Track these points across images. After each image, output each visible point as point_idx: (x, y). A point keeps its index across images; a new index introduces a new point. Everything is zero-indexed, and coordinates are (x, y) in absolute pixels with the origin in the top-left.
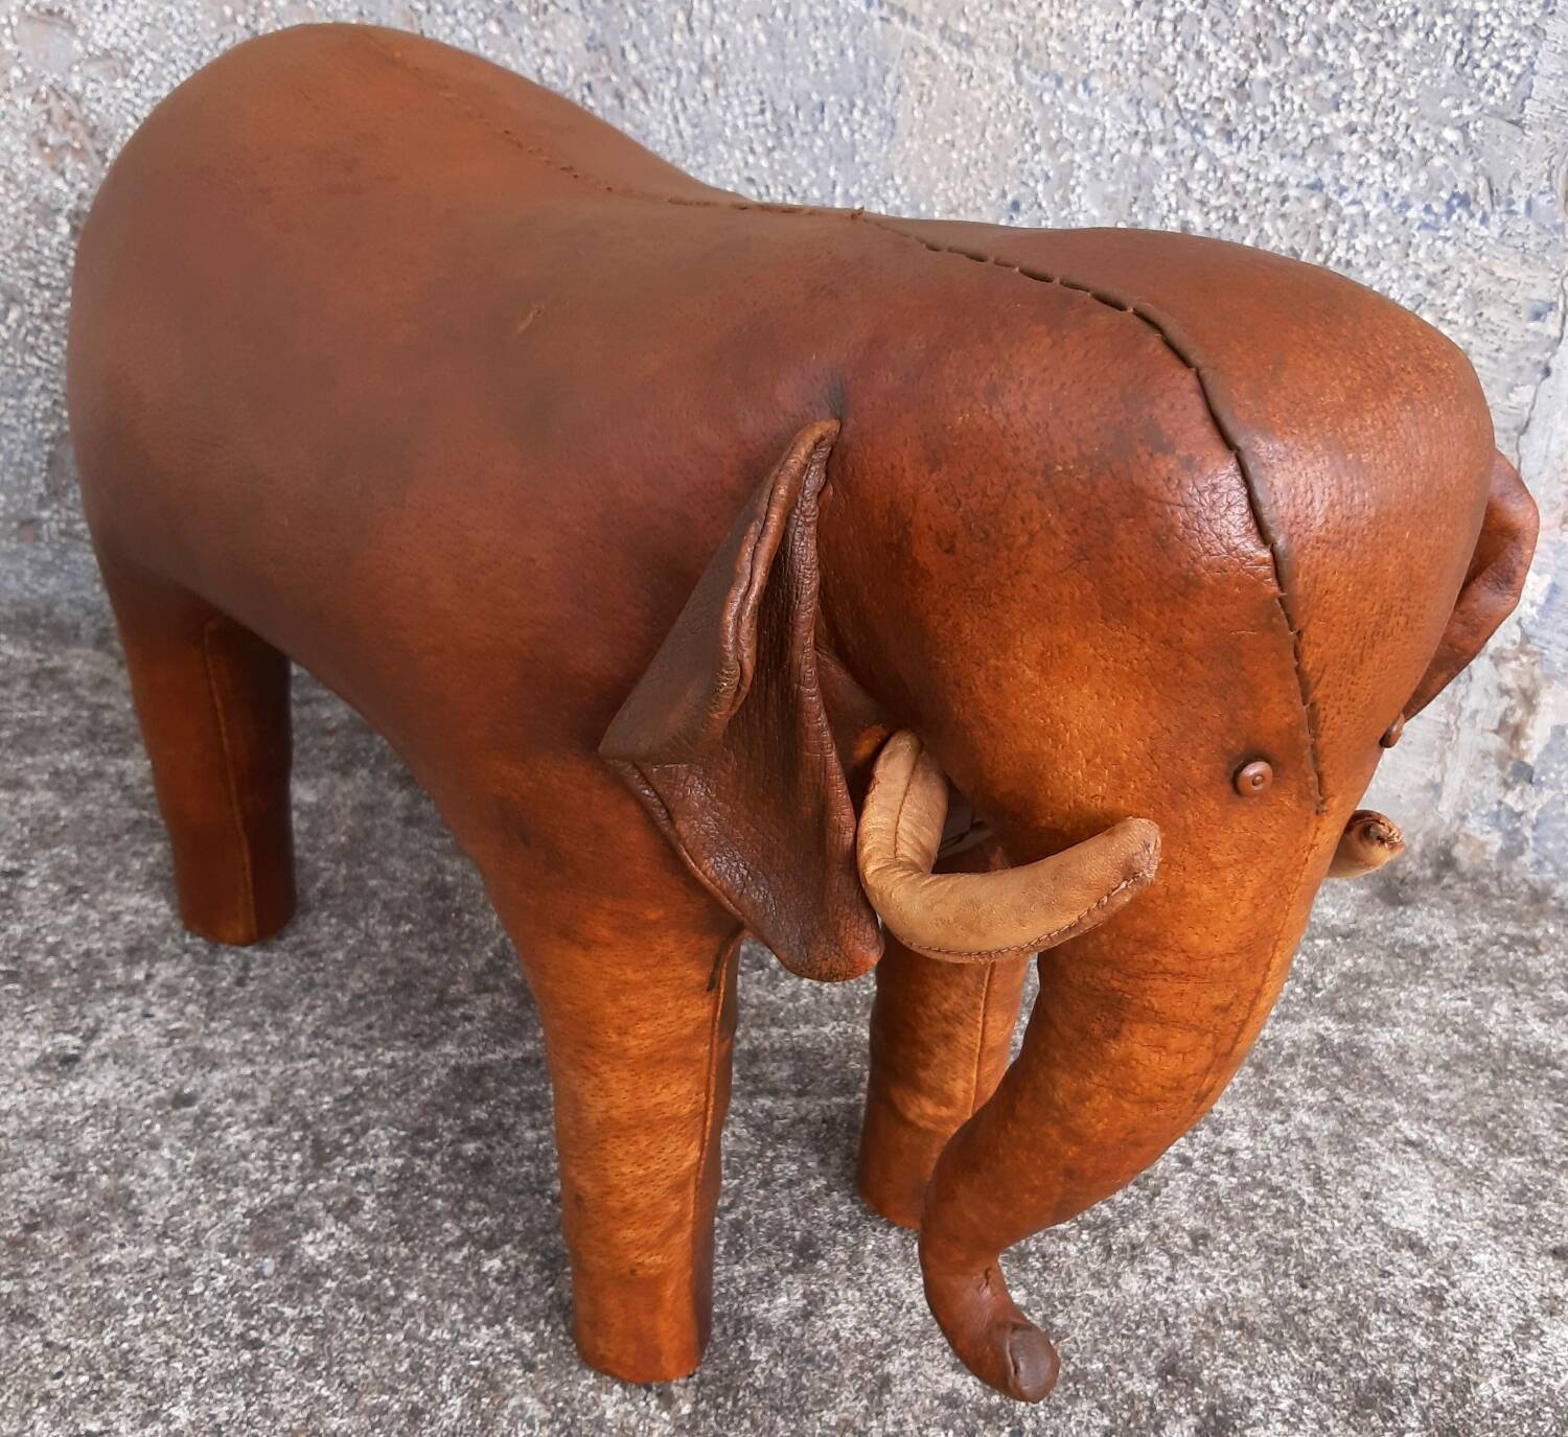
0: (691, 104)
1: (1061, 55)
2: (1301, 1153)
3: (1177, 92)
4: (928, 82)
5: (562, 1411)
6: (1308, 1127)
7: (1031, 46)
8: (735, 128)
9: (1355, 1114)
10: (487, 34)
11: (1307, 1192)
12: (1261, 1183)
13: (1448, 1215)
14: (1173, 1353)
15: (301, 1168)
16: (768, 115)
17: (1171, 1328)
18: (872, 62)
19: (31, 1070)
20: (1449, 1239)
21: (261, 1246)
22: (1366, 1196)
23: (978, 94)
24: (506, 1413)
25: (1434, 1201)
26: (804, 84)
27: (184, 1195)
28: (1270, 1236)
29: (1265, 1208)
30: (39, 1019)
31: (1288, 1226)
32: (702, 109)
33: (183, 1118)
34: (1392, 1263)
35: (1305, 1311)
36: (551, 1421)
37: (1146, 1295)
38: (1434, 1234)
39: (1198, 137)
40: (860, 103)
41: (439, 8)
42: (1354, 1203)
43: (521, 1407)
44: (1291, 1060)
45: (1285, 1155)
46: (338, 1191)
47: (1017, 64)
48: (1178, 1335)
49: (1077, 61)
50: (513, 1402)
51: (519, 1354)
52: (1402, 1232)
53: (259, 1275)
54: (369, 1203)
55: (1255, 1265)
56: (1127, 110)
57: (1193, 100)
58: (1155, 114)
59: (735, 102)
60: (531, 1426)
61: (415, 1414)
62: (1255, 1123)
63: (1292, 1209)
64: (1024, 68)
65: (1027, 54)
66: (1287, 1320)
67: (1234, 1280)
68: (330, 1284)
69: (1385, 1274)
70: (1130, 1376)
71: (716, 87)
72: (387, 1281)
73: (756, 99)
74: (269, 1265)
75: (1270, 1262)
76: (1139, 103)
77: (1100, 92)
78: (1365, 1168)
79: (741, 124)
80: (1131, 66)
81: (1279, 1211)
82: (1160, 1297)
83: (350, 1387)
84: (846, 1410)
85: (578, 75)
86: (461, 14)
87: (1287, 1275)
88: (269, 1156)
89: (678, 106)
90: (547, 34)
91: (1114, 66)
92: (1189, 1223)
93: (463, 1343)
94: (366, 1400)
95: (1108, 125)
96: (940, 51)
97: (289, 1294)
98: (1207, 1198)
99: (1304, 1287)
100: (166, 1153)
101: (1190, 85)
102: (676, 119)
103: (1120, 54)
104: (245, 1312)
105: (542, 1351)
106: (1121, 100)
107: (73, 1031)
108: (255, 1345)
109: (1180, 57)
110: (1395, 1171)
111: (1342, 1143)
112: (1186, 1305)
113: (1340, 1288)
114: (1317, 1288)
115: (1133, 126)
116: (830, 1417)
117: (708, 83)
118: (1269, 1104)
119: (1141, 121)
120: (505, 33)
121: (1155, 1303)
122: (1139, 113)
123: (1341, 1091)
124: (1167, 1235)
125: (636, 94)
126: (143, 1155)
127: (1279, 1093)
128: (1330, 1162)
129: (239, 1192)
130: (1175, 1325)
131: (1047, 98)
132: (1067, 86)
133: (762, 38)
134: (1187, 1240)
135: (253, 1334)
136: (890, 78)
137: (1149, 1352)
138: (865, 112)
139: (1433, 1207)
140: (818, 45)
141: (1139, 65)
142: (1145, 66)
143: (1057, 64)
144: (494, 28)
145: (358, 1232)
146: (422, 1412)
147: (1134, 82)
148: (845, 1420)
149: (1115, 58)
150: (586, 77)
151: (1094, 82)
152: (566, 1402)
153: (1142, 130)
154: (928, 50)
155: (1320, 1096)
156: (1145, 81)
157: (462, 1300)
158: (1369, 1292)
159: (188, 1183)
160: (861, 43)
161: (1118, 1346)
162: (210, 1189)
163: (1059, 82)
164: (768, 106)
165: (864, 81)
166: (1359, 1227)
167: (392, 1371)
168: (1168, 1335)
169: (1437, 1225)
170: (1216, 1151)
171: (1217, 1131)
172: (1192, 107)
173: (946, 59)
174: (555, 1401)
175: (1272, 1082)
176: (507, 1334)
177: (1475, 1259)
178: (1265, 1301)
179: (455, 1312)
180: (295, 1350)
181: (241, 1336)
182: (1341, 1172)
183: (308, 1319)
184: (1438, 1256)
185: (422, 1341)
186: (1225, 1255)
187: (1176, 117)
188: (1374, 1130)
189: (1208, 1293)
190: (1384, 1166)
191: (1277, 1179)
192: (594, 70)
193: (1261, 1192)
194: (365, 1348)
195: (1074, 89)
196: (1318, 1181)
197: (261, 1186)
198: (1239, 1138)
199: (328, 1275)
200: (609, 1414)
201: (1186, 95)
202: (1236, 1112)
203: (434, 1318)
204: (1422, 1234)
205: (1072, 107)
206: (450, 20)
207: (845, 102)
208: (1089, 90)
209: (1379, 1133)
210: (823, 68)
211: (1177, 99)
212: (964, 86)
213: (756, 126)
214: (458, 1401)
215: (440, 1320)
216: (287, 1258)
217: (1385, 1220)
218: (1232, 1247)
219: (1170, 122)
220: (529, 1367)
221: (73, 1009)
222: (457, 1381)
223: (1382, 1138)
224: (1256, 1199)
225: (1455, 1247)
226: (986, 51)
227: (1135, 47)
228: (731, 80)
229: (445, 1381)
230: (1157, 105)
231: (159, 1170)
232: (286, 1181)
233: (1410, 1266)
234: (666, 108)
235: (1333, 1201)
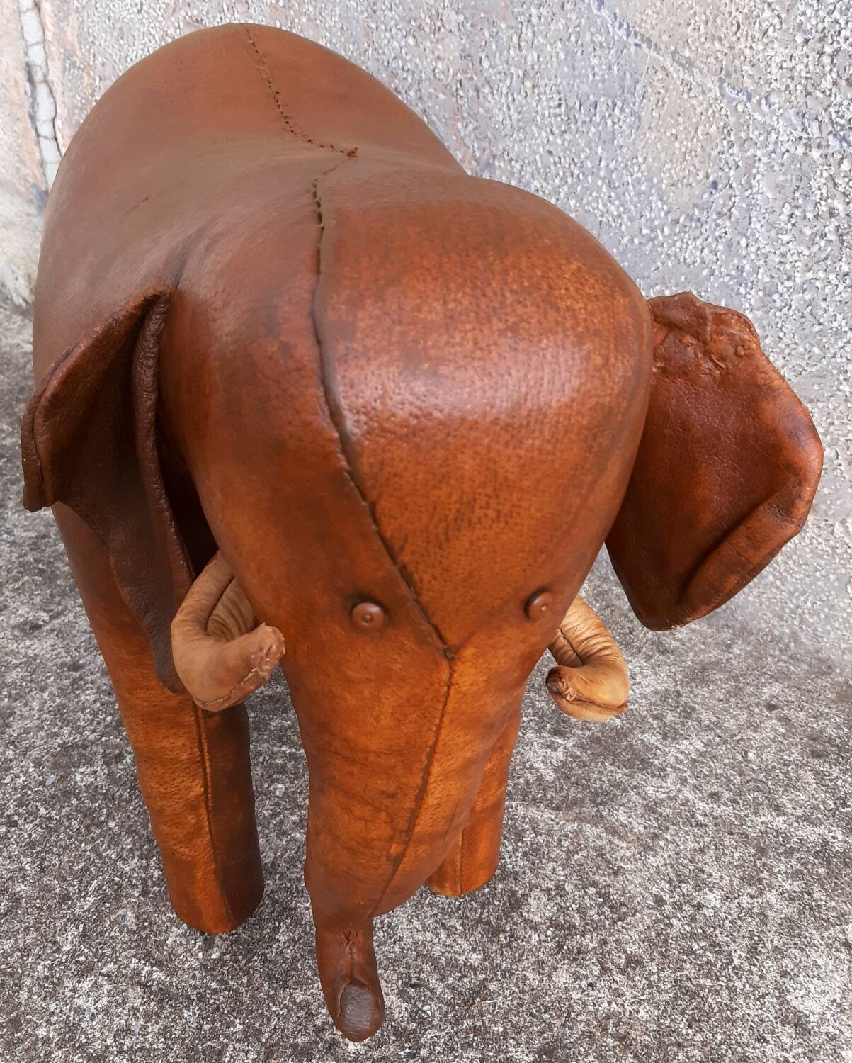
0: (519, 98)
1: (751, 76)
2: (753, 924)
3: (831, 109)
4: (662, 91)
5: (145, 928)
6: (771, 907)
7: (731, 69)
8: (543, 116)
9: (815, 909)
10: (407, 45)
11: (739, 954)
12: (706, 937)
13: (843, 1011)
14: (559, 1040)
15: (107, 726)
16: (563, 108)
17: (570, 1021)
18: (628, 76)
19: (14, 628)
20: (831, 1029)
21: (56, 766)
22: (785, 974)
23: (694, 102)
24: (113, 917)
25: (838, 997)
26: (585, 88)
27: (37, 722)
28: (689, 979)
29: (698, 957)
30: (37, 600)
31: (706, 977)
32: (524, 102)
33: (67, 678)
34: (773, 1032)
35: (679, 1045)
36: (134, 932)
37: (566, 990)
38: (822, 1021)
39: (845, 145)
40: (619, 104)
41: (383, 27)
42: (771, 977)
43: (123, 917)
44: (790, 853)
45: (739, 922)
46: (117, 746)
47: (721, 81)
48: (570, 1028)
49: (762, 82)
50: (121, 912)
51: (144, 882)
52: (796, 1012)
53: (42, 783)
54: (129, 759)
55: (663, 997)
56: (795, 121)
57: (843, 117)
58: (815, 125)
59: (544, 98)
60: (121, 932)
61: (65, 898)
62: (732, 891)
63: (719, 965)
64: (726, 85)
65: (728, 75)
66: (662, 1046)
67: (640, 1003)
68: (75, 802)
69: (762, 1039)
70: (518, 1045)
71: (533, 87)
72: (105, 811)
73: (556, 97)
74: (52, 778)
75: (676, 998)
76: (803, 116)
77: (776, 106)
78: (797, 952)
79: (546, 113)
80: (799, 87)
81: (709, 962)
82: (575, 995)
83: (42, 870)
84: (312, 995)
85: (455, 74)
86: (394, 31)
87: (683, 1013)
88: (95, 714)
89: (510, 99)
90: (440, 46)
91: (788, 86)
92: (632, 949)
93: (120, 864)
94: (46, 880)
95: (781, 130)
96: (671, 69)
97: (50, 801)
98: (658, 935)
99: (690, 1026)
100: (46, 695)
101: (840, 105)
102: (509, 108)
103: (792, 78)
104: (21, 803)
105: (159, 885)
106: (791, 112)
107: (47, 612)
108: (11, 824)
109: (835, 83)
110: (820, 962)
111: (792, 927)
112: (591, 1008)
113: (719, 1037)
114: (701, 1031)
115: (797, 134)
116: (299, 996)
117: (528, 84)
118: (752, 880)
119: (804, 130)
120: (417, 45)
121: (568, 999)
122: (803, 123)
123: (816, 887)
124: (609, 952)
125: (487, 90)
126: (33, 693)
127: (765, 875)
128: (772, 937)
129: (66, 730)
130: (573, 1020)
131: (740, 108)
132: (754, 100)
133: (562, 55)
134: (623, 961)
135: (16, 818)
136: (639, 87)
137: (541, 1033)
138: (622, 110)
139: (835, 1000)
140: (595, 61)
141: (805, 87)
142: (810, 89)
143: (748, 83)
144: (411, 41)
145: (111, 775)
146: (69, 898)
147: (801, 100)
148: (307, 1002)
149: (789, 81)
150: (459, 76)
151: (773, 98)
152: (150, 924)
153: (805, 136)
154: (664, 68)
155: (797, 886)
156: (809, 100)
157: (136, 837)
158: (739, 1049)
159: (45, 716)
160: (622, 62)
161: (524, 1020)
162: (53, 724)
163: (749, 98)
164: (563, 101)
165: (622, 88)
166: (763, 996)
167: (71, 867)
168: (563, 1025)
169: (828, 1016)
170: (688, 902)
171: (698, 888)
172: (842, 122)
173: (675, 75)
174: (145, 920)
175: (764, 864)
176: (146, 868)
177: (843, 1053)
178: (653, 1026)
179: (128, 842)
180: (30, 835)
181: (9, 816)
182: (776, 949)
183: (50, 819)
184: (814, 1040)
185: (99, 855)
186: (644, 981)
187: (830, 128)
188: (823, 925)
189: (614, 1005)
190: (814, 955)
191: (721, 938)
192: (464, 72)
193: (703, 944)
194: (67, 847)
195: (759, 103)
196: (753, 951)
197: (79, 730)
198: (712, 898)
199: (77, 796)
200: (169, 941)
201: (837, 112)
202: (721, 878)
203: (115, 842)
204: (812, 1019)
205: (757, 116)
206: (388, 35)
207: (610, 104)
208: (769, 105)
209: (826, 929)
210: (598, 78)
211: (830, 113)
212: (685, 96)
213: (556, 116)
214: (92, 899)
215: (116, 845)
216: (62, 779)
217: (788, 997)
218: (653, 978)
219: (825, 132)
220: (145, 893)
221: (58, 598)
222: (100, 887)
223: (826, 934)
224: (695, 947)
225: (833, 1038)
226: (701, 71)
227: (803, 74)
228: (542, 83)
229: (95, 883)
230: (816, 119)
231: (35, 705)
232: (94, 731)
233: (786, 1040)
234: (503, 100)
235: (755, 969)
